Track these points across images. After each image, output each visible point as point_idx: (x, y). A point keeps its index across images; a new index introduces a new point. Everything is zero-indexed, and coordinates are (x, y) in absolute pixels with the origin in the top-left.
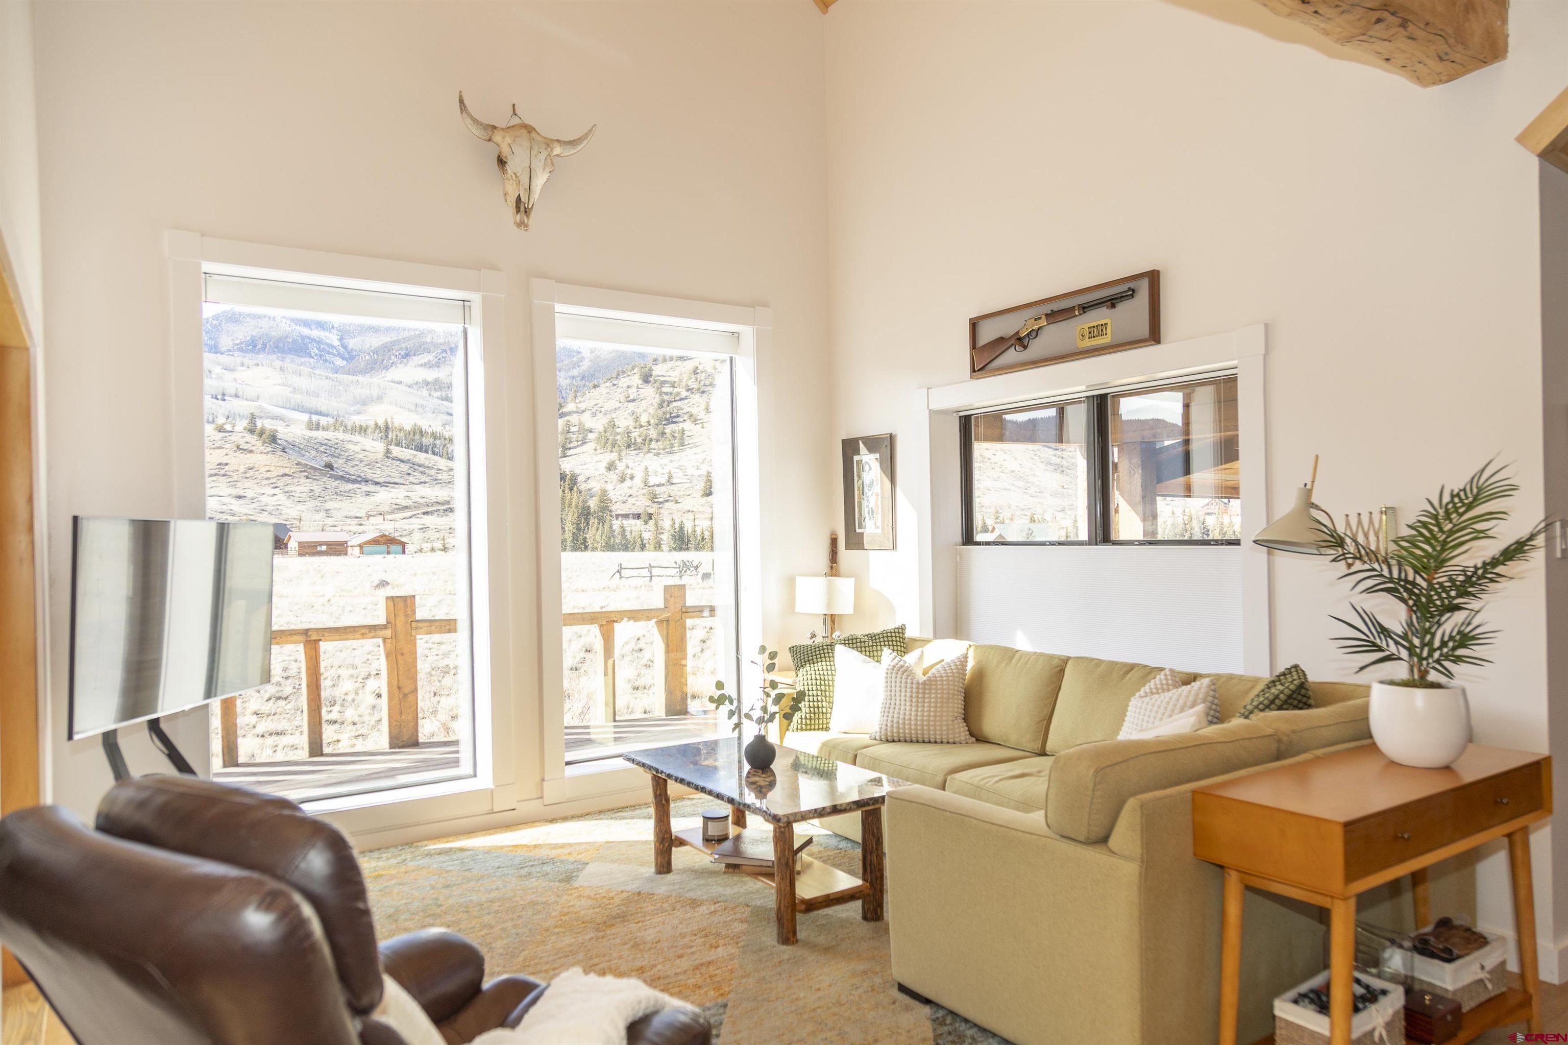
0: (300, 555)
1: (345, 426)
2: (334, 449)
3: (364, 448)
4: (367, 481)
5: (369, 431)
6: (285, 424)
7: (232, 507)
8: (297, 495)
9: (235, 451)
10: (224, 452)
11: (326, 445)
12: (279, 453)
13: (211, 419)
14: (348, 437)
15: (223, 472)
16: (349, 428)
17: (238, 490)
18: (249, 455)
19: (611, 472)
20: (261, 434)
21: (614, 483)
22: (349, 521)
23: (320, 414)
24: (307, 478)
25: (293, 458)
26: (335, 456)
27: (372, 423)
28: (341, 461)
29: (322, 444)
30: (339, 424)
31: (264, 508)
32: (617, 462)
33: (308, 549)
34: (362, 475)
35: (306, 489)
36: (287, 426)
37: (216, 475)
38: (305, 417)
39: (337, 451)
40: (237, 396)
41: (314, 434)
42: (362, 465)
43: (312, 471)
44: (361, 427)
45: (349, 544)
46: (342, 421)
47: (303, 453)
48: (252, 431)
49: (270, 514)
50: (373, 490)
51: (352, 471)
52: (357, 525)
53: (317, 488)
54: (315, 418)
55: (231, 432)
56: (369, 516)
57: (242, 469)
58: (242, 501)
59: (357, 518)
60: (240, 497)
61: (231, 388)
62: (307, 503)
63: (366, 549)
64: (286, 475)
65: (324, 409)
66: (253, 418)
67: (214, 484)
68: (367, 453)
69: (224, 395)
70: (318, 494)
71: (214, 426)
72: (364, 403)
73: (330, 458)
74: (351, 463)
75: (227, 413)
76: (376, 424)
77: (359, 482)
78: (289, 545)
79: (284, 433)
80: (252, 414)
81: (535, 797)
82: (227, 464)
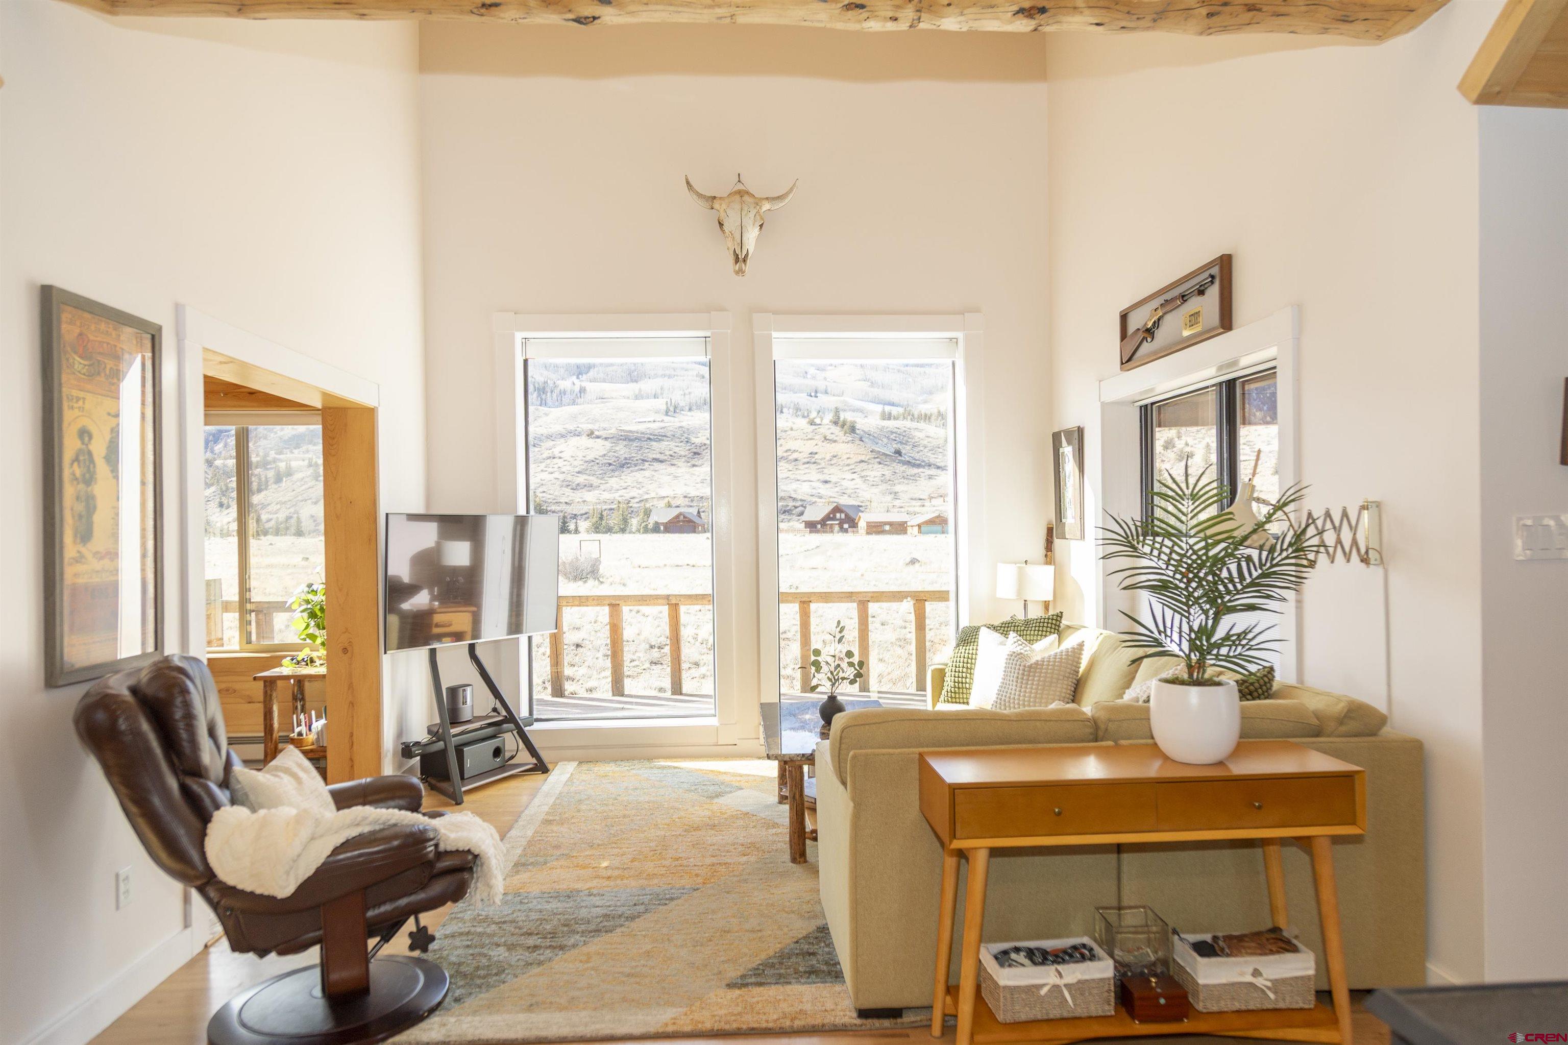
0: (868, 533)
1: (913, 415)
2: (902, 438)
3: (928, 434)
4: (930, 466)
5: (933, 418)
6: (864, 415)
7: (820, 491)
8: (871, 479)
9: (823, 442)
10: (813, 442)
11: (896, 433)
12: (858, 442)
13: (806, 414)
14: (914, 425)
15: (813, 460)
16: (916, 416)
17: (824, 475)
18: (834, 444)
19: (1169, 451)
20: (843, 426)
21: (1172, 462)
22: (914, 503)
23: (893, 404)
24: (880, 463)
25: (868, 446)
26: (904, 444)
27: (936, 411)
28: (908, 448)
29: (892, 433)
30: (908, 414)
31: (844, 491)
32: (1176, 439)
33: (875, 528)
34: (925, 459)
35: (879, 474)
36: (866, 417)
37: (808, 463)
38: (879, 408)
39: (905, 438)
40: (826, 392)
41: (887, 423)
42: (926, 450)
43: (883, 457)
44: (926, 415)
45: (909, 524)
46: (910, 411)
47: (877, 440)
48: (836, 423)
49: (849, 496)
50: (935, 474)
51: (917, 456)
52: (920, 506)
53: (887, 472)
54: (888, 408)
55: (820, 424)
56: (931, 498)
57: (828, 457)
58: (828, 486)
59: (920, 499)
60: (826, 482)
61: (821, 385)
62: (880, 487)
63: (923, 528)
64: (863, 461)
65: (895, 399)
66: (837, 411)
67: (807, 471)
68: (930, 439)
69: (816, 392)
70: (888, 478)
71: (807, 420)
72: (931, 393)
73: (899, 445)
74: (916, 449)
75: (818, 408)
76: (939, 412)
77: (923, 467)
78: (859, 525)
79: (863, 424)
80: (836, 408)
81: (754, 737)
82: (816, 453)
